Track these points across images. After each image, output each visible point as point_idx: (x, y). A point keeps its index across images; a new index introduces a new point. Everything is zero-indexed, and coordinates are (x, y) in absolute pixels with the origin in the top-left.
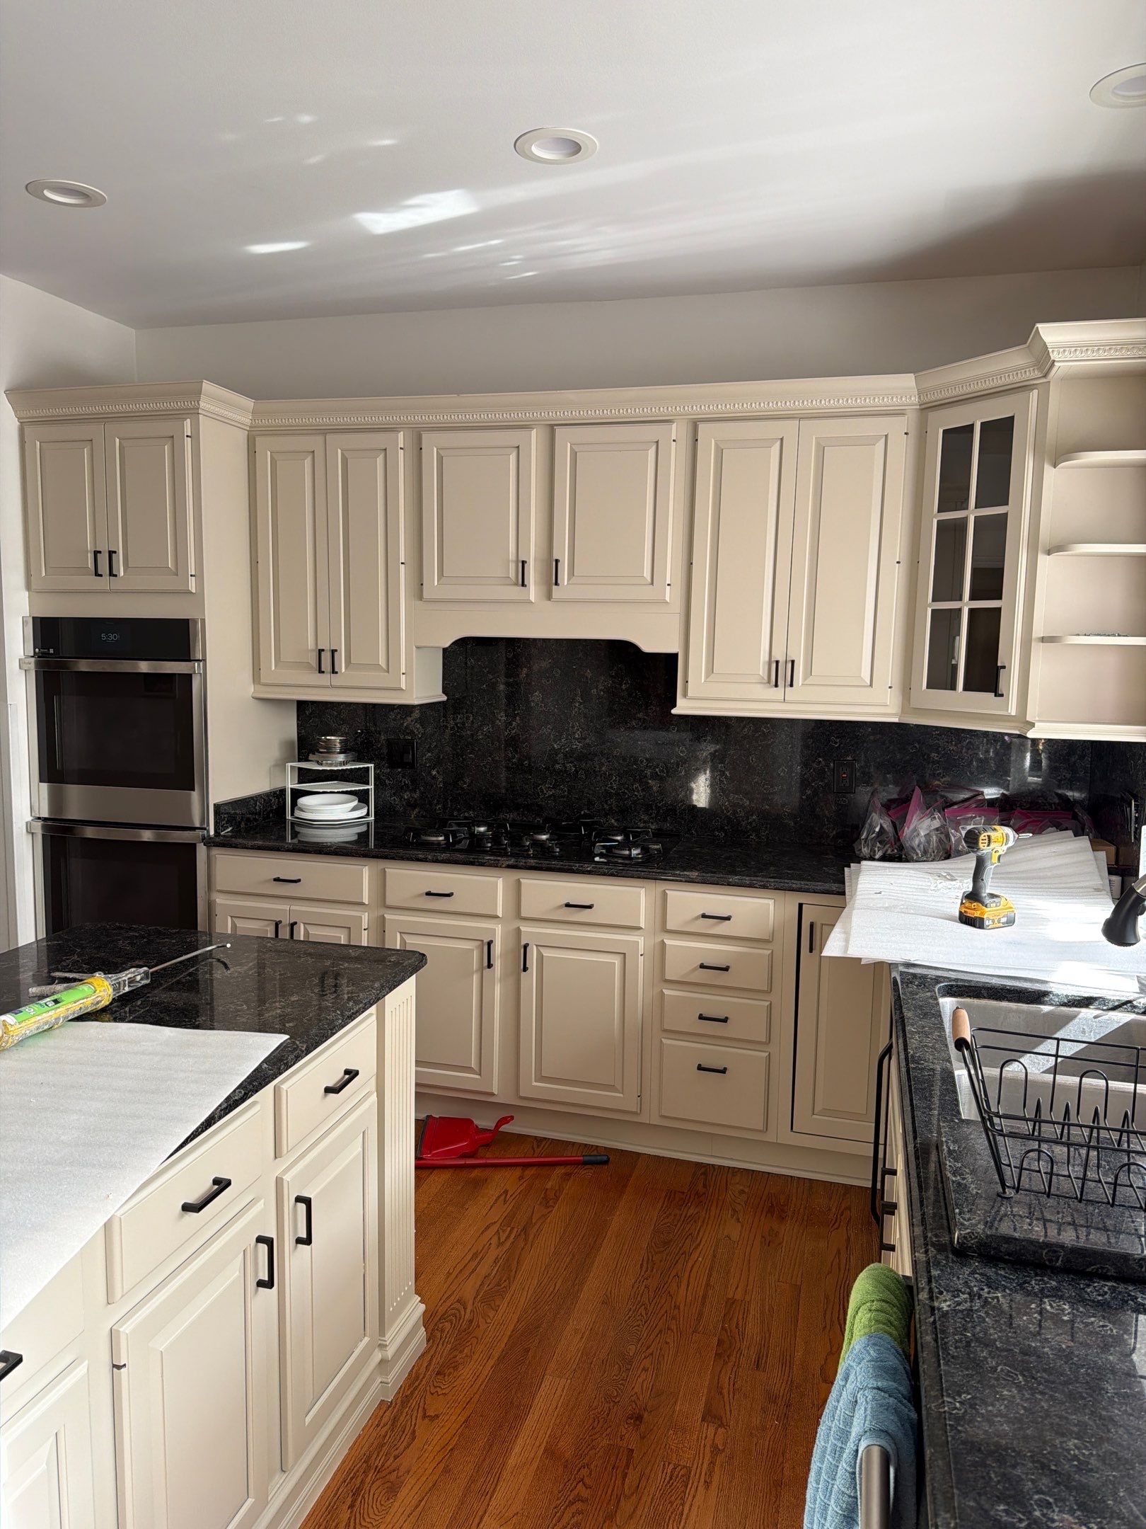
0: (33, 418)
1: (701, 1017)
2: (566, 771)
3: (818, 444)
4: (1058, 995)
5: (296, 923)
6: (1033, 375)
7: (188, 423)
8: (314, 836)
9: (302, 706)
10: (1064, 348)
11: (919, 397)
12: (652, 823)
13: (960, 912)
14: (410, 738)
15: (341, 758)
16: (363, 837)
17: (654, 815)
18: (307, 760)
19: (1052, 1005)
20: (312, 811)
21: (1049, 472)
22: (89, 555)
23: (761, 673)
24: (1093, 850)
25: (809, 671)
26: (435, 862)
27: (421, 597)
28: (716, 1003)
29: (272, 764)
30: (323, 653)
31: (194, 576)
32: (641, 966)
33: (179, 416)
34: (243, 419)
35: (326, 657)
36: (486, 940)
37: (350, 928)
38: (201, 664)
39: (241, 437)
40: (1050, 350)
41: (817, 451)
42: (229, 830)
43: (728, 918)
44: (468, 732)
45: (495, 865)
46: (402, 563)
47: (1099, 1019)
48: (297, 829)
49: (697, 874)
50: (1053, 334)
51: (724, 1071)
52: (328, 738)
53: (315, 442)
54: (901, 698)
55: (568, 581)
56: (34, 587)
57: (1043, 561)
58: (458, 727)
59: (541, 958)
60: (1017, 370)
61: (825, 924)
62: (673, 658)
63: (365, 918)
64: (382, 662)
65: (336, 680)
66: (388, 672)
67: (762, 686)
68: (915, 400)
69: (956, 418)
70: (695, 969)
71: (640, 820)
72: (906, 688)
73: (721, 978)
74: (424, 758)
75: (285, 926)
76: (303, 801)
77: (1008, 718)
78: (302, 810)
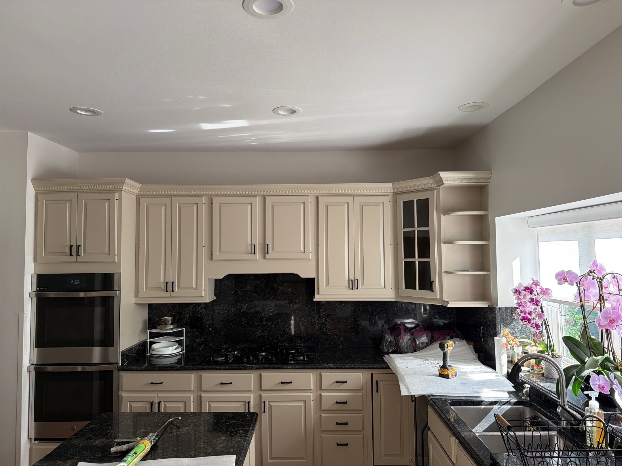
0: (43, 190)
1: (337, 424)
2: (267, 325)
3: (360, 205)
4: (486, 402)
5: (160, 402)
6: (434, 186)
7: (117, 194)
8: (161, 362)
9: (150, 306)
10: (447, 179)
11: (393, 190)
12: (302, 344)
13: (439, 373)
14: (200, 315)
15: (172, 326)
16: (180, 360)
17: (303, 340)
18: (155, 328)
19: (484, 405)
20: (159, 351)
21: (443, 217)
22: (67, 247)
23: (346, 284)
24: (468, 345)
25: (363, 283)
26: (225, 369)
27: (211, 259)
28: (342, 417)
29: (139, 331)
30: (168, 283)
31: (117, 255)
32: (312, 405)
33: (113, 191)
34: (136, 191)
35: (169, 285)
36: (247, 401)
37: (185, 402)
38: (119, 291)
39: (134, 198)
40: (443, 180)
41: (360, 207)
42: (127, 363)
43: (346, 382)
44: (226, 311)
45: (251, 369)
46: (204, 246)
47: (500, 408)
48: (151, 359)
49: (333, 365)
50: (444, 175)
51: (347, 445)
52: (165, 318)
53: (167, 201)
54: (395, 292)
55: (272, 252)
56: (38, 260)
57: (443, 246)
58: (221, 310)
59: (270, 406)
60: (429, 184)
61: (381, 381)
62: (313, 279)
63: (192, 396)
64: (194, 286)
65: (173, 294)
66: (197, 290)
67: (346, 289)
68: (392, 191)
69: (408, 198)
70: (333, 404)
71: (298, 343)
72: (397, 288)
73: (344, 407)
74: (206, 324)
75: (155, 404)
76: (154, 346)
77: (437, 300)
78: (154, 350)
